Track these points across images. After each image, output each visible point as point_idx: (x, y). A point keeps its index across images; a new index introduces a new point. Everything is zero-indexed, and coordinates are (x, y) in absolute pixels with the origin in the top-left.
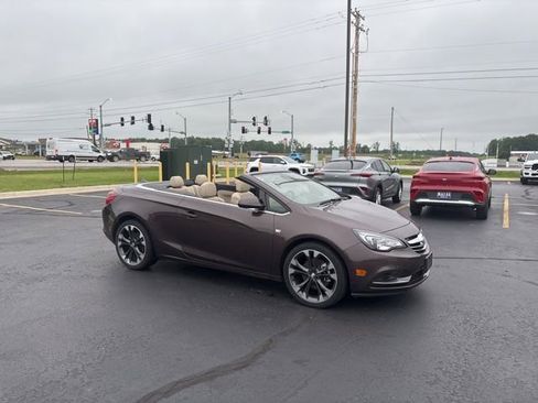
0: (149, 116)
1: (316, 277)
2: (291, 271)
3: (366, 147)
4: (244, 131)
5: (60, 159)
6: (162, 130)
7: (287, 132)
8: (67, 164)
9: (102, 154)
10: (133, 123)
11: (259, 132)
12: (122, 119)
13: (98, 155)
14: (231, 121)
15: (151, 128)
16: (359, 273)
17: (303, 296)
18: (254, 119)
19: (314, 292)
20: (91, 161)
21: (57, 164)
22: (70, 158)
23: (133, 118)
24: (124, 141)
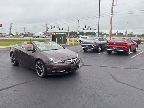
0: (58, 26)
1: (41, 70)
2: (36, 67)
3: (122, 34)
4: (84, 29)
5: (36, 37)
6: (62, 30)
7: (96, 30)
8: (37, 39)
9: (46, 36)
10: (54, 28)
11: (88, 30)
12: (52, 27)
13: (45, 36)
14: (79, 27)
15: (59, 29)
16: (48, 69)
17: (39, 74)
18: (85, 26)
19: (40, 73)
20: (43, 38)
21: (35, 38)
22: (38, 37)
23: (54, 27)
24: (54, 33)
